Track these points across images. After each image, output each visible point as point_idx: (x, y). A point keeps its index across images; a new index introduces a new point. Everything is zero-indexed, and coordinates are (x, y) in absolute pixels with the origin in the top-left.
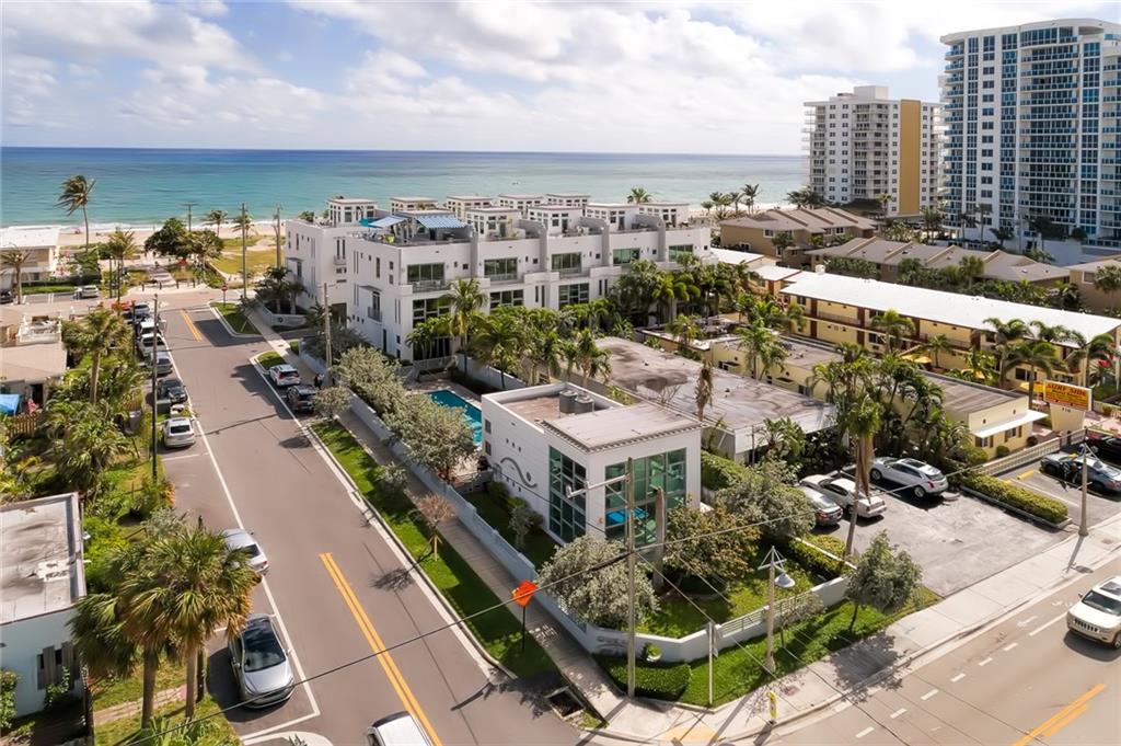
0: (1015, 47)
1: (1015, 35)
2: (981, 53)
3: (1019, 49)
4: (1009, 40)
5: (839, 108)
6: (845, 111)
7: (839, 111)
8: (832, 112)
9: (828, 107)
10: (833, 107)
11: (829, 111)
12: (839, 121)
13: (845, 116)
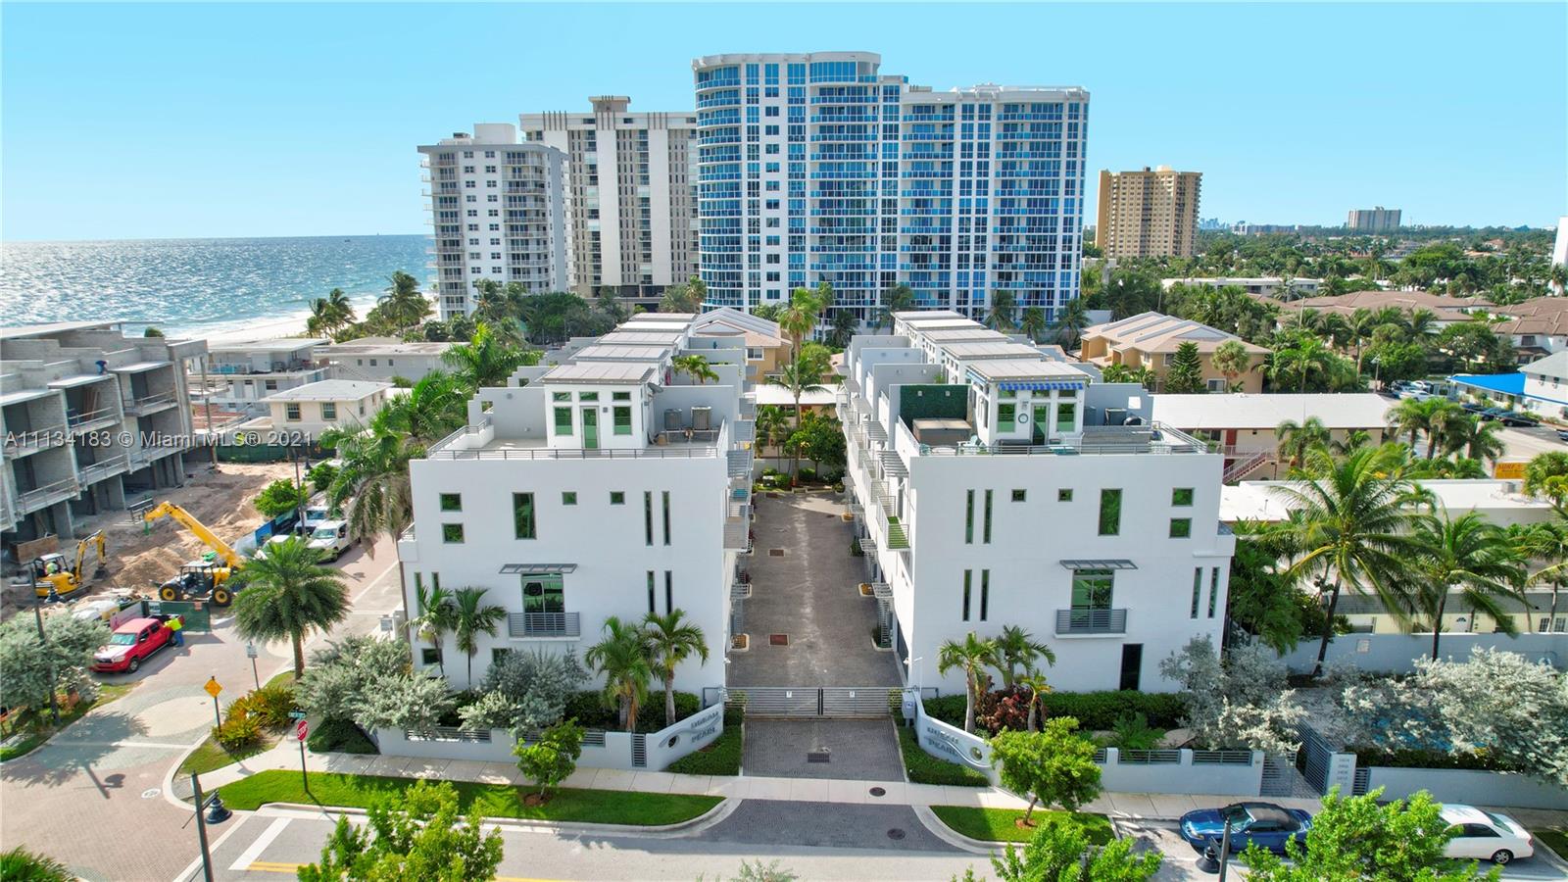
0: (803, 82)
1: (803, 66)
2: (762, 87)
3: (808, 85)
4: (796, 71)
5: (479, 156)
6: (490, 162)
7: (480, 161)
8: (469, 162)
9: (461, 155)
10: (469, 154)
11: (462, 162)
12: (481, 177)
13: (491, 169)
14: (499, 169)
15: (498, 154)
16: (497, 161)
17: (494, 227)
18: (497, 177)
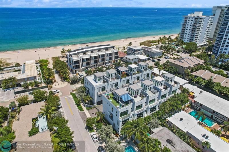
5: (191, 18)
6: (192, 19)
7: (191, 19)
8: (189, 19)
9: (188, 18)
10: (189, 18)
11: (188, 19)
12: (190, 22)
13: (192, 21)
14: (193, 21)
15: (194, 18)
16: (193, 19)
17: (190, 30)
18: (193, 22)
